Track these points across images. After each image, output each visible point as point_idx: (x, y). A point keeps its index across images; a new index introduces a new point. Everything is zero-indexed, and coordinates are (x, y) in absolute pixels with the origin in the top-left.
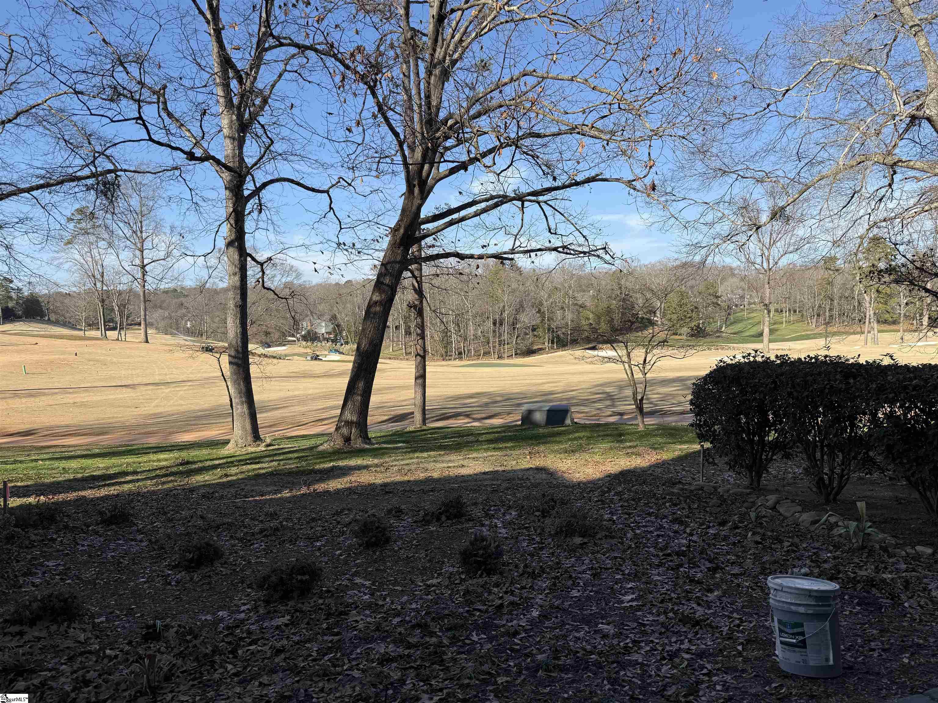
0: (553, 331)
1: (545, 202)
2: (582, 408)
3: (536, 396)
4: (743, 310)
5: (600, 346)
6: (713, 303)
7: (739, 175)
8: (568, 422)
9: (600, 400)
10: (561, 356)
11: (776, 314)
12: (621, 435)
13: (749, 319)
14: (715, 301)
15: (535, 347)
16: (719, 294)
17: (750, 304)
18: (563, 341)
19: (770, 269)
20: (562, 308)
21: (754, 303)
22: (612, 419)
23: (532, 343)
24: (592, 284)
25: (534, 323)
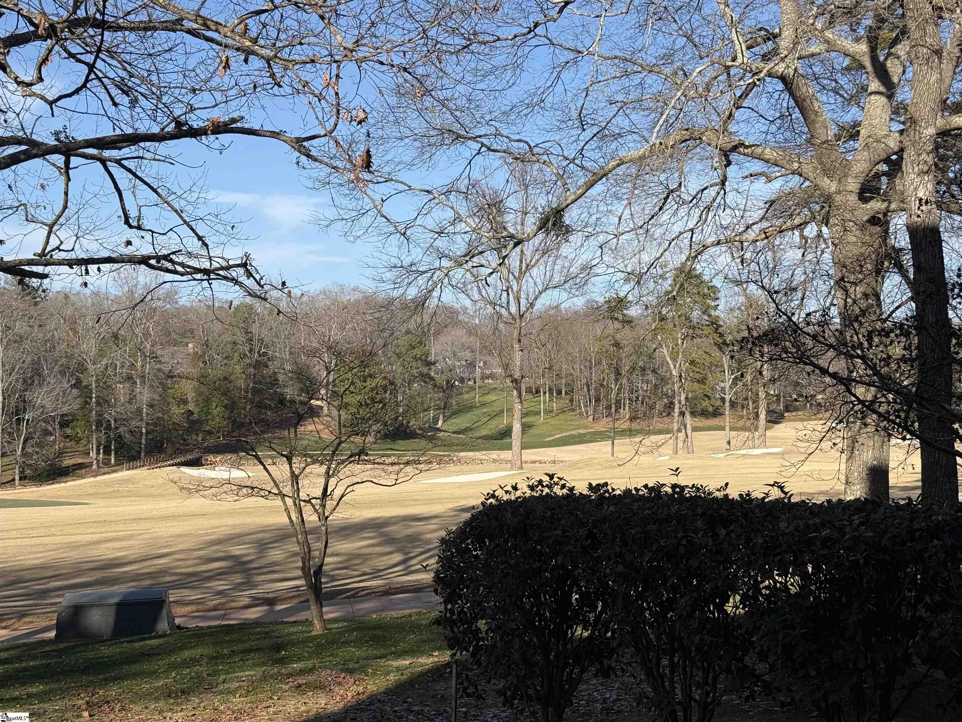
0: (108, 427)
1: (118, 162)
2: (186, 592)
3: (80, 572)
4: (472, 389)
5: (211, 458)
6: (422, 375)
7: (483, 145)
8: (163, 626)
9: (220, 574)
10: (127, 481)
11: (530, 396)
12: (278, 648)
13: (483, 405)
14: (425, 370)
15: (68, 462)
16: (432, 358)
17: (484, 377)
18: (130, 448)
19: (521, 316)
20: (129, 378)
21: (492, 376)
22: (254, 614)
23: (61, 454)
24: (192, 331)
25: (65, 409)
